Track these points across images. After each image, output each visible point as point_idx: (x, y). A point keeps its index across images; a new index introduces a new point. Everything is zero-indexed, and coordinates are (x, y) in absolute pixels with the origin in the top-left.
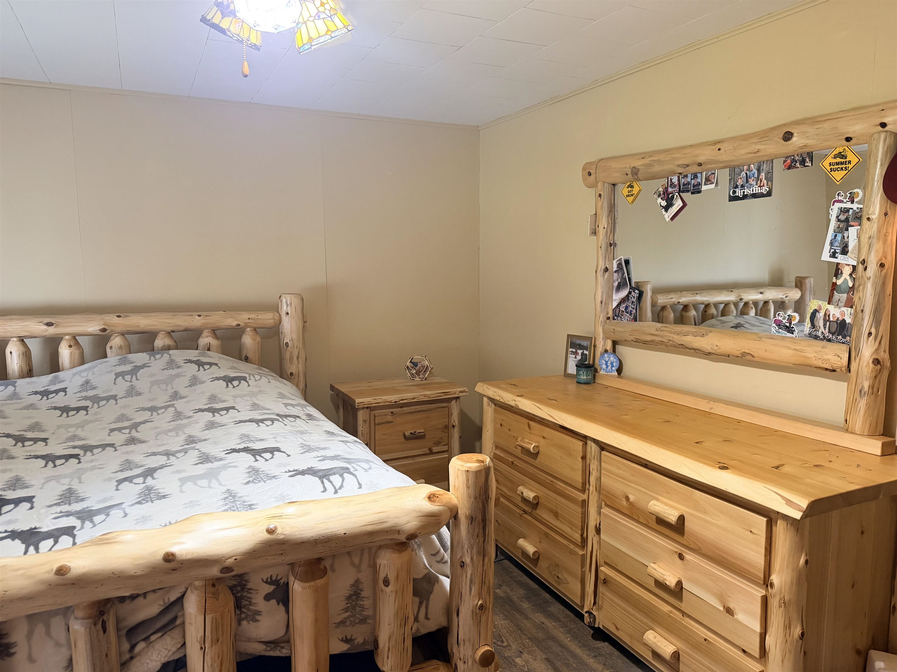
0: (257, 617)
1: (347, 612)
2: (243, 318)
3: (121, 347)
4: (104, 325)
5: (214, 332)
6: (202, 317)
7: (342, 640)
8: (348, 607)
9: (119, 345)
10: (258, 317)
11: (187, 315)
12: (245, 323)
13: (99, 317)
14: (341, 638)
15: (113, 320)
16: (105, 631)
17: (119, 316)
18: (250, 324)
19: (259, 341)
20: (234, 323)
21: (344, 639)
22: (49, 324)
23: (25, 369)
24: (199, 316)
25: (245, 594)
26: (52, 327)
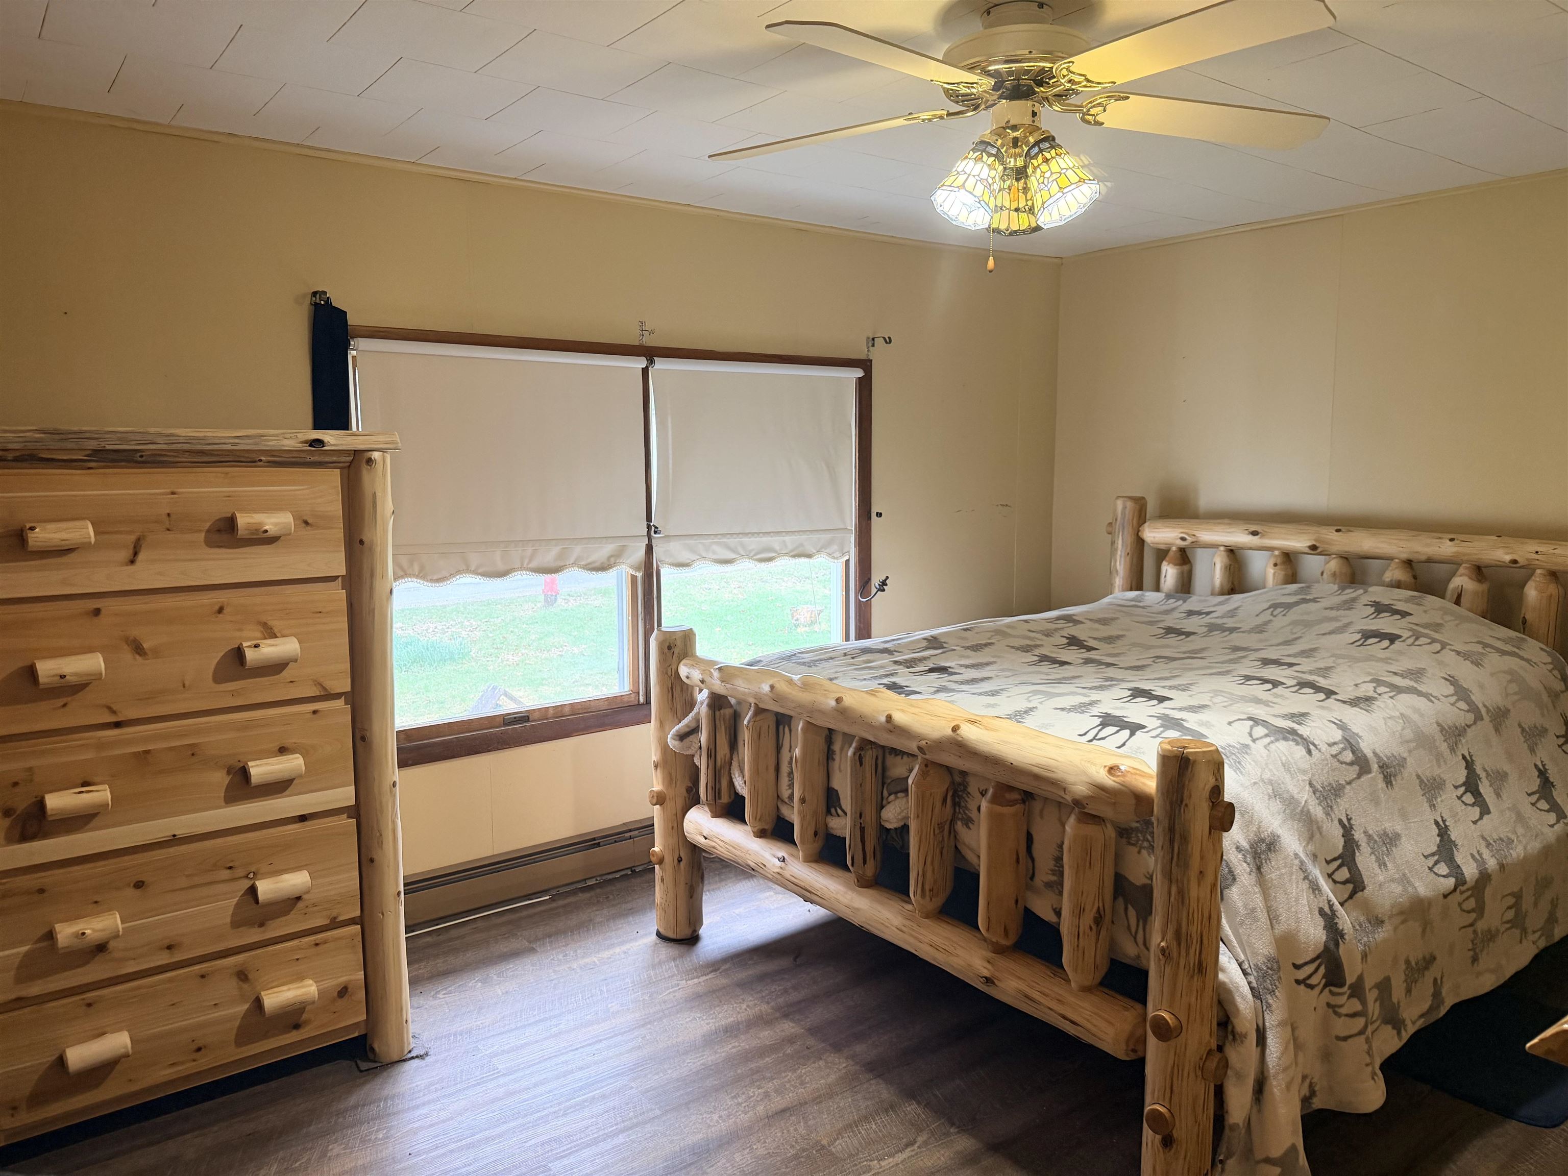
0: (970, 825)
1: (1054, 875)
2: (1525, 551)
3: (1334, 574)
4: (1316, 540)
5: (1479, 571)
6: (1456, 542)
7: (1054, 910)
8: (1055, 870)
9: (1333, 571)
10: (1555, 551)
11: (1433, 538)
12: (1527, 559)
13: (1313, 529)
14: (1054, 907)
15: (1330, 535)
16: (861, 764)
17: (1338, 531)
18: (1537, 562)
19: (1551, 596)
20: (1508, 558)
21: (1058, 910)
22: (1254, 533)
23: (1227, 587)
24: (1452, 540)
25: (965, 795)
26: (1256, 537)
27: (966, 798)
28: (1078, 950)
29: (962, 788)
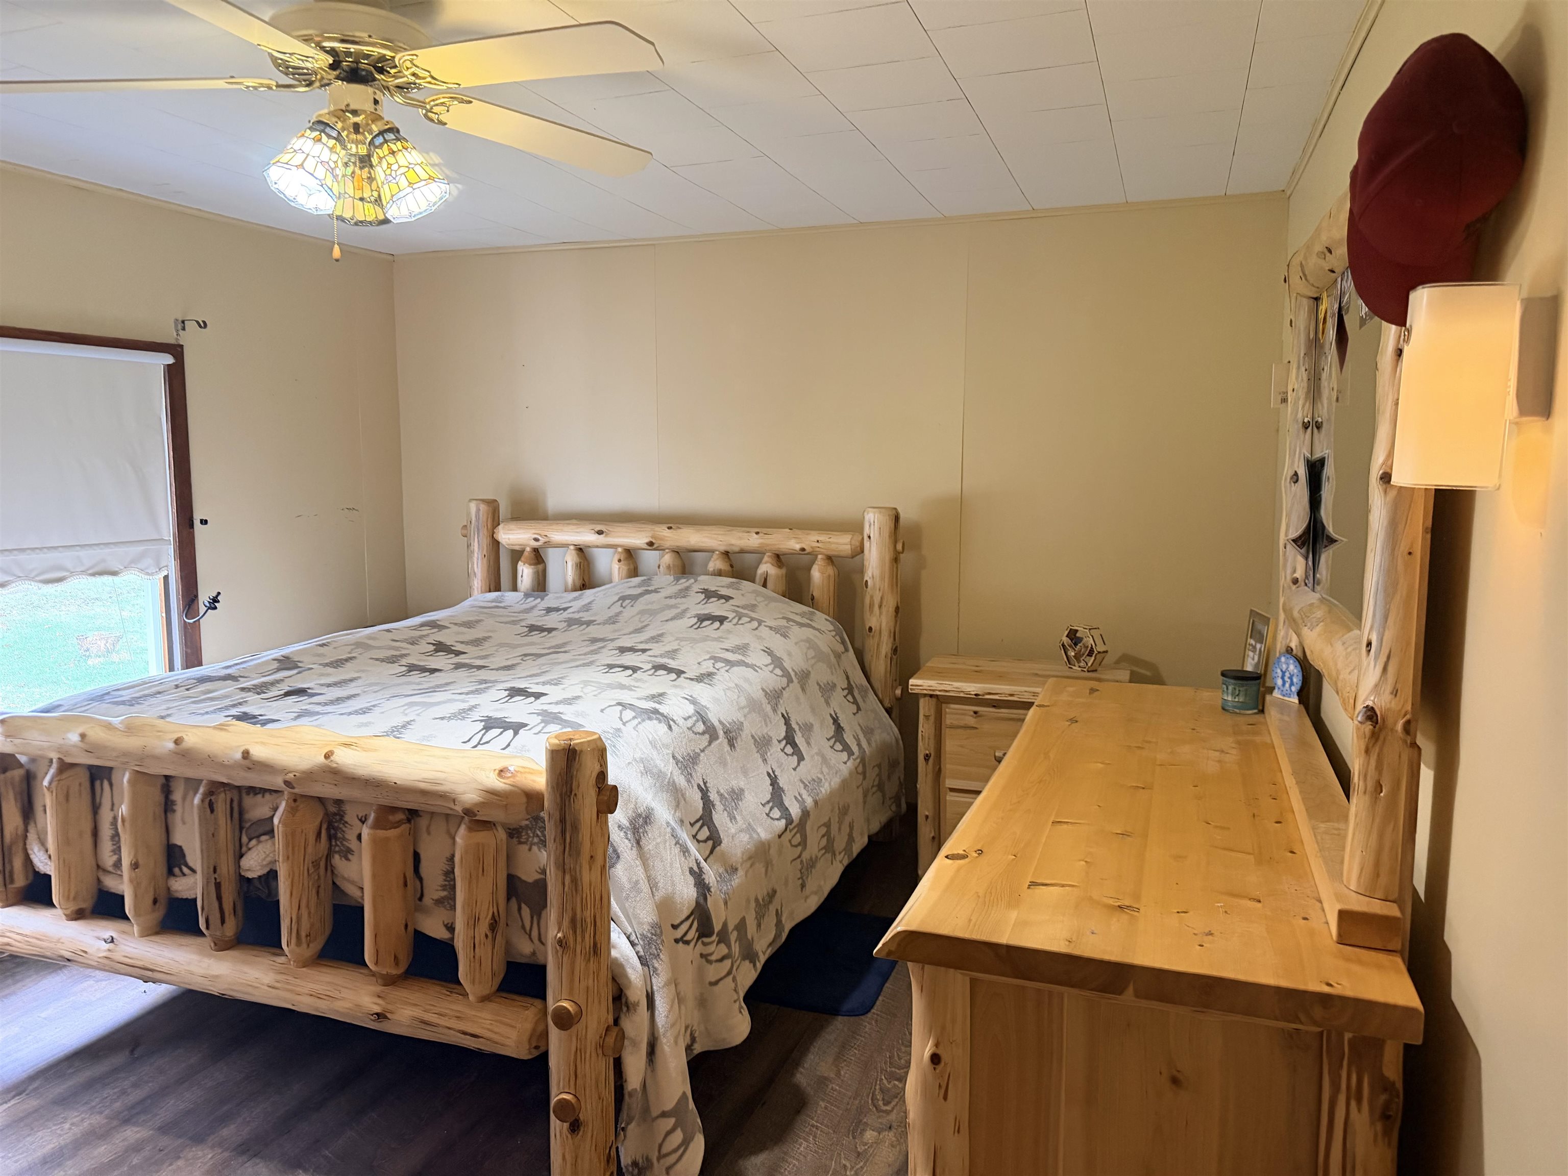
0: (350, 856)
1: (444, 890)
2: (810, 540)
3: (669, 567)
4: (652, 537)
5: (779, 559)
6: (761, 535)
7: (446, 926)
8: (445, 885)
9: (667, 564)
10: (830, 540)
11: (744, 532)
12: (812, 547)
13: (649, 527)
14: (446, 923)
15: (662, 531)
16: (212, 811)
17: (670, 528)
18: (818, 549)
19: (829, 576)
20: (798, 547)
21: (449, 925)
22: (600, 533)
23: (578, 583)
24: (757, 533)
25: (341, 826)
26: (602, 536)
27: (344, 829)
28: (474, 962)
29: (338, 817)
